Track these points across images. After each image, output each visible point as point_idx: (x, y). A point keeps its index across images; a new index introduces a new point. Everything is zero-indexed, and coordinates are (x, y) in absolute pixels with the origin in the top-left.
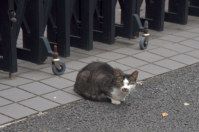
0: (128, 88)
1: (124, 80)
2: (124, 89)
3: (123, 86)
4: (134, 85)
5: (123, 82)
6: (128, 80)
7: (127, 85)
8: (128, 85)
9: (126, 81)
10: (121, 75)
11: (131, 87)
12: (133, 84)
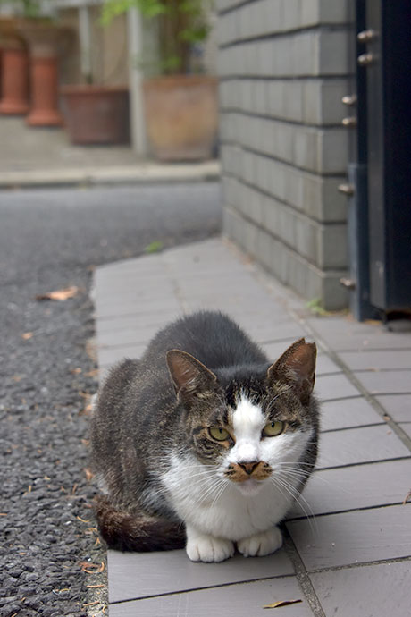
0: (264, 458)
1: (234, 407)
2: (242, 465)
3: (232, 445)
4: (298, 433)
5: (226, 419)
6: (256, 402)
7: (258, 435)
8: (264, 435)
9: (247, 413)
10: (210, 378)
11: (285, 446)
12: (295, 425)
